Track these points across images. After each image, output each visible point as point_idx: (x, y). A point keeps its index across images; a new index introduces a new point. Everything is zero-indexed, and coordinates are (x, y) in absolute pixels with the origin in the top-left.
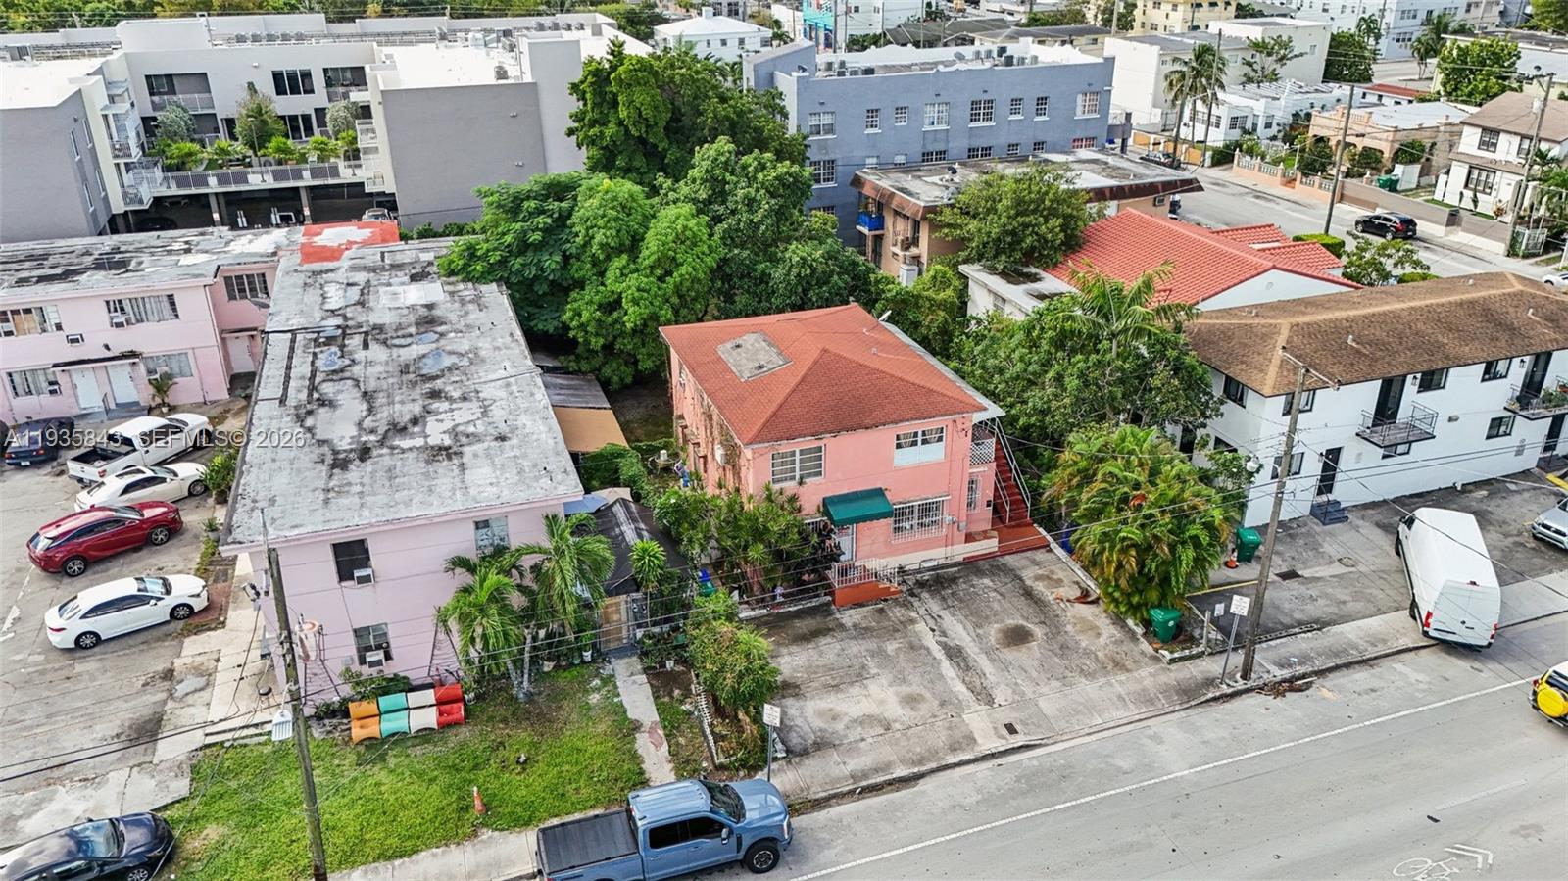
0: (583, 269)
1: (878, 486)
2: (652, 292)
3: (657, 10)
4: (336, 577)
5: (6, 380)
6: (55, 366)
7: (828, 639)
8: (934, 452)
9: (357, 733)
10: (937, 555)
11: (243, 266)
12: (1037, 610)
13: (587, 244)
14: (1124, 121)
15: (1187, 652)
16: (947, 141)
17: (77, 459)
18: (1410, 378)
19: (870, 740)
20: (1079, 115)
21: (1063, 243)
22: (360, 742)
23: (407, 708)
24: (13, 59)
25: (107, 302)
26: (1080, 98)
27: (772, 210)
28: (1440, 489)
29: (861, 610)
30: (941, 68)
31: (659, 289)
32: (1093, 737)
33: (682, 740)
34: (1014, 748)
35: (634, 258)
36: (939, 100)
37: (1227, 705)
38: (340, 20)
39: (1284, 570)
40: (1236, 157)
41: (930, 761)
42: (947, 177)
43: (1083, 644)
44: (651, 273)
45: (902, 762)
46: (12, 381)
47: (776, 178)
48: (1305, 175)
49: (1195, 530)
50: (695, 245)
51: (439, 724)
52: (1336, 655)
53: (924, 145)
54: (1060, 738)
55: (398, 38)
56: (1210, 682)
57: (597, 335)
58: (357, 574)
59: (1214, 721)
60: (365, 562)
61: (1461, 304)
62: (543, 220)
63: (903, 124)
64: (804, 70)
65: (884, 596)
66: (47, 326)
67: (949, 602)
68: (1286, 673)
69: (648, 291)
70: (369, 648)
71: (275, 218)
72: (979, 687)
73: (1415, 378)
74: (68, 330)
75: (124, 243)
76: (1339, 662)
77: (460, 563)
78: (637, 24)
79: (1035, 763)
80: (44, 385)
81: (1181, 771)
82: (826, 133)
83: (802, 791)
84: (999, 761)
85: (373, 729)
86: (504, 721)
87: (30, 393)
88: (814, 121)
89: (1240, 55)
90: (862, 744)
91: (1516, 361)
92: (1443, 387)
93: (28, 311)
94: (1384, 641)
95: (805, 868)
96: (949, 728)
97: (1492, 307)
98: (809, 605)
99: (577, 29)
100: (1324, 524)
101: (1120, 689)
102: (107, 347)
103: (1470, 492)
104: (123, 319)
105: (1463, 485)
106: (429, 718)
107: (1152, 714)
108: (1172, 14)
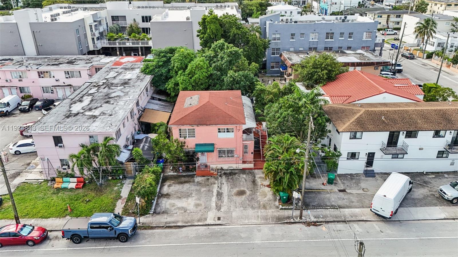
0: (172, 73)
1: (213, 143)
2: (186, 81)
3: (269, 2)
4: (54, 145)
5: (42, 88)
6: (52, 86)
7: (188, 184)
8: (231, 135)
9: (56, 186)
10: (234, 166)
11: (99, 65)
12: (253, 187)
13: (174, 66)
14: (382, 42)
15: (287, 207)
16: (317, 45)
17: (44, 110)
18: (401, 133)
19: (178, 214)
20: (364, 39)
21: (326, 78)
22: (56, 188)
23: (70, 182)
24: (84, 10)
25: (65, 72)
26: (365, 33)
27: (227, 61)
28: (417, 172)
29: (203, 178)
30: (316, 22)
31: (189, 80)
32: (241, 226)
33: (129, 204)
34: (216, 224)
35: (184, 71)
36: (315, 32)
37: (289, 226)
38: (167, 3)
39: (342, 189)
40: (433, 56)
41: (190, 223)
42: (306, 56)
43: (259, 199)
44: (188, 76)
45: (182, 221)
46: (43, 89)
47: (230, 52)
48: (453, 64)
49: (292, 169)
50: (202, 69)
51: (76, 187)
52: (336, 218)
53: (309, 46)
54: (232, 224)
55: (178, 8)
56: (289, 218)
57: (173, 92)
58: (59, 145)
59: (280, 229)
60: (61, 142)
61: (435, 110)
62: (165, 59)
63: (303, 38)
64: (272, 21)
65: (211, 175)
66: (51, 76)
67: (229, 180)
68: (315, 220)
69: (185, 81)
70: (64, 165)
71: (132, 54)
72: (219, 205)
73: (403, 133)
74: (56, 78)
75: (78, 58)
76: (335, 220)
77: (83, 146)
78: (263, 6)
79: (219, 230)
80: (50, 91)
81: (258, 241)
82: (277, 40)
83: (150, 223)
84: (209, 227)
85: (59, 186)
86: (91, 190)
87: (47, 92)
88: (274, 36)
89: (451, 22)
90: (175, 215)
91: (448, 132)
92: (417, 138)
93: (47, 72)
94: (356, 216)
95: (134, 244)
96: (202, 215)
97: (448, 112)
98: (189, 174)
99: (228, 7)
100: (366, 177)
101: (259, 214)
102: (64, 83)
103: (429, 175)
104: (68, 76)
105: (426, 172)
106: (73, 185)
107: (264, 223)
108: (440, 8)
